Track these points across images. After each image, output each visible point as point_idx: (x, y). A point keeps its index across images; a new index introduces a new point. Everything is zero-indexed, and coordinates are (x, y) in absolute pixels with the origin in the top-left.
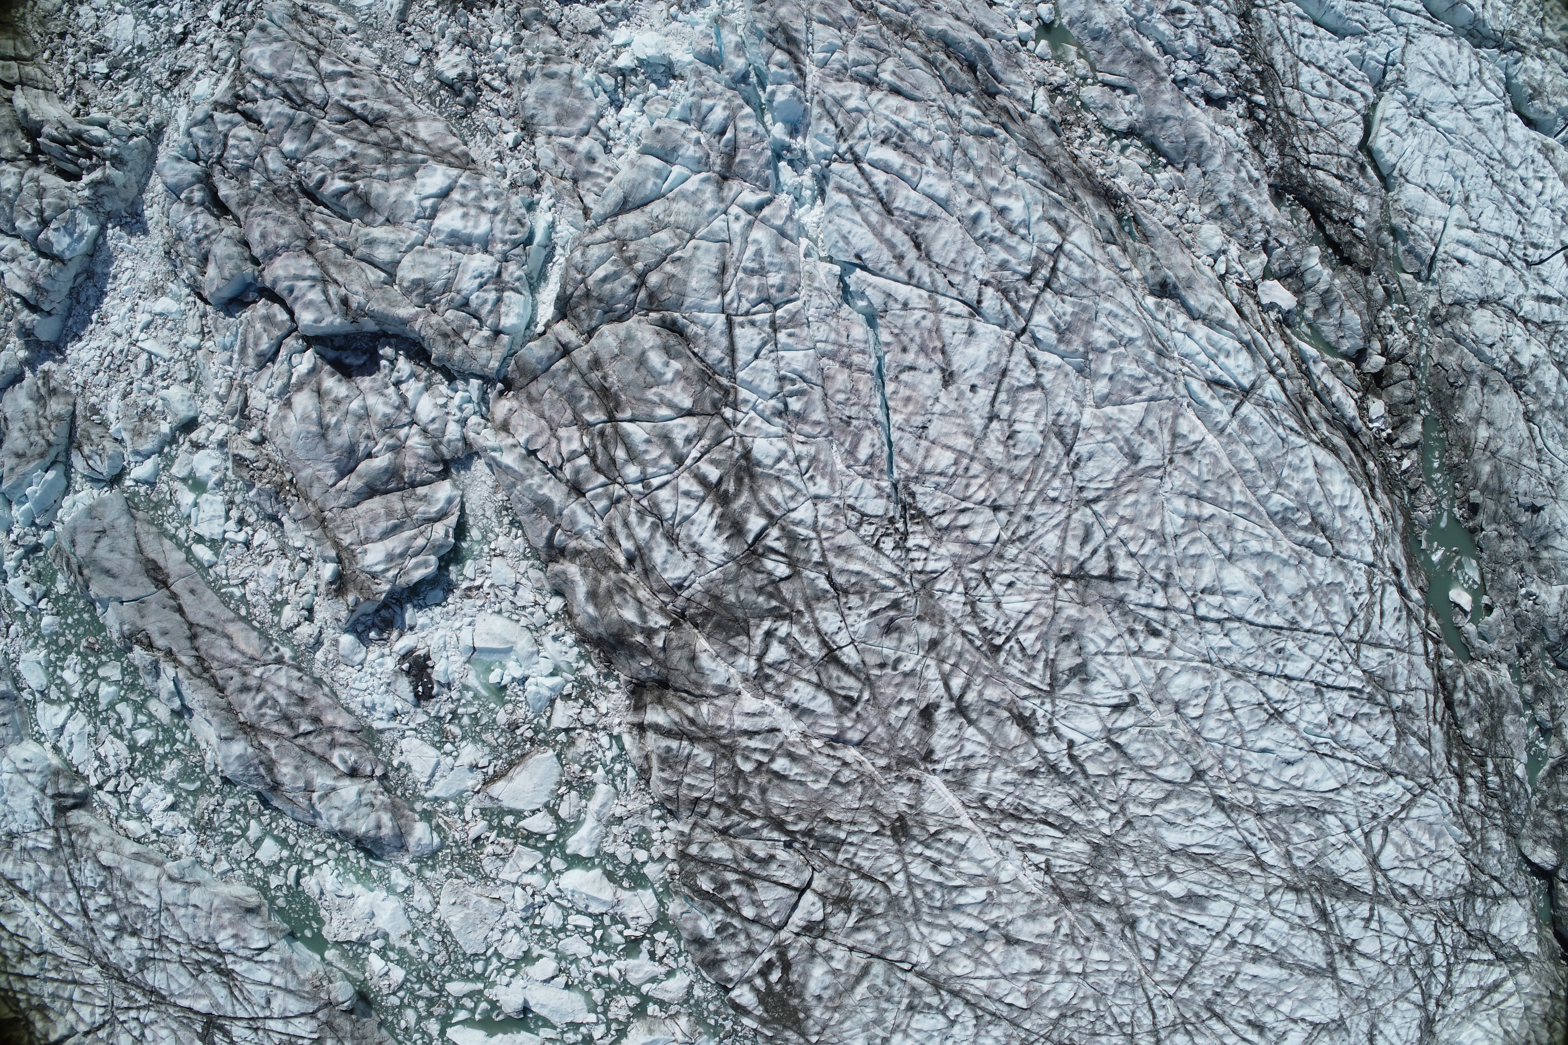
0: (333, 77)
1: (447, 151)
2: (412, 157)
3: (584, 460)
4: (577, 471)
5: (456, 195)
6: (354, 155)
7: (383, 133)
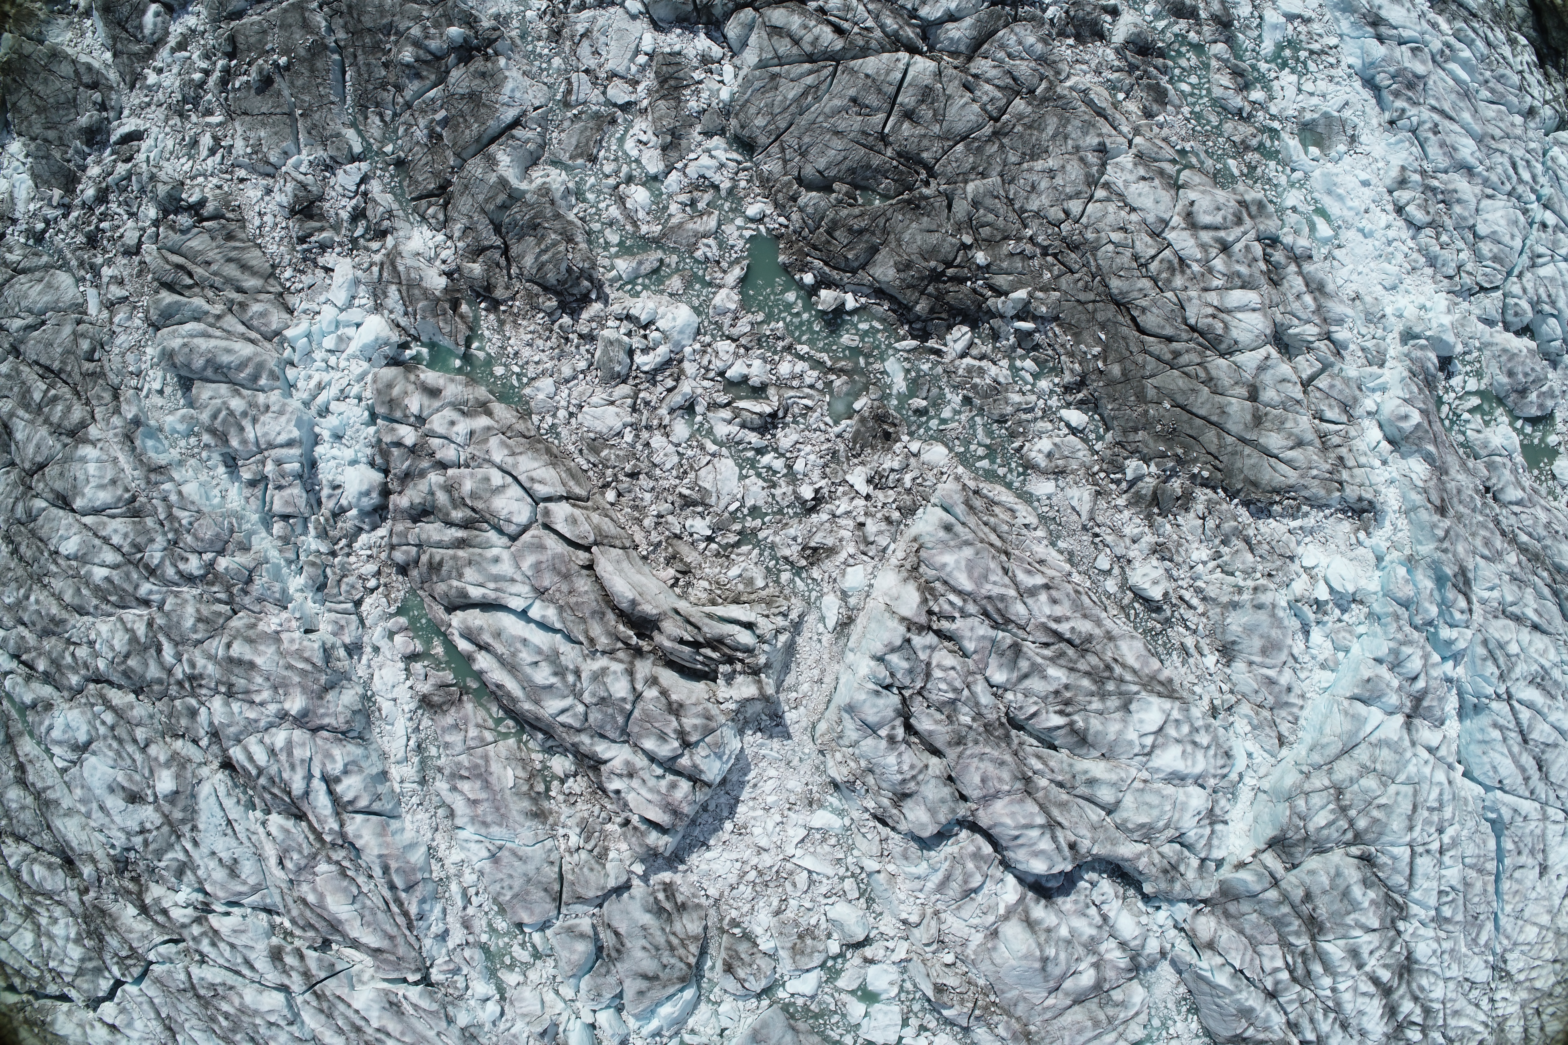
0: (1033, 592)
1: (1153, 678)
2: (1124, 688)
3: (1285, 976)
4: (1277, 983)
5: (1171, 731)
6: (1067, 687)
7: (1093, 660)
